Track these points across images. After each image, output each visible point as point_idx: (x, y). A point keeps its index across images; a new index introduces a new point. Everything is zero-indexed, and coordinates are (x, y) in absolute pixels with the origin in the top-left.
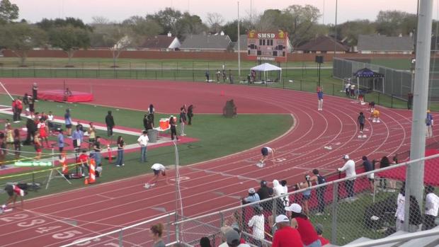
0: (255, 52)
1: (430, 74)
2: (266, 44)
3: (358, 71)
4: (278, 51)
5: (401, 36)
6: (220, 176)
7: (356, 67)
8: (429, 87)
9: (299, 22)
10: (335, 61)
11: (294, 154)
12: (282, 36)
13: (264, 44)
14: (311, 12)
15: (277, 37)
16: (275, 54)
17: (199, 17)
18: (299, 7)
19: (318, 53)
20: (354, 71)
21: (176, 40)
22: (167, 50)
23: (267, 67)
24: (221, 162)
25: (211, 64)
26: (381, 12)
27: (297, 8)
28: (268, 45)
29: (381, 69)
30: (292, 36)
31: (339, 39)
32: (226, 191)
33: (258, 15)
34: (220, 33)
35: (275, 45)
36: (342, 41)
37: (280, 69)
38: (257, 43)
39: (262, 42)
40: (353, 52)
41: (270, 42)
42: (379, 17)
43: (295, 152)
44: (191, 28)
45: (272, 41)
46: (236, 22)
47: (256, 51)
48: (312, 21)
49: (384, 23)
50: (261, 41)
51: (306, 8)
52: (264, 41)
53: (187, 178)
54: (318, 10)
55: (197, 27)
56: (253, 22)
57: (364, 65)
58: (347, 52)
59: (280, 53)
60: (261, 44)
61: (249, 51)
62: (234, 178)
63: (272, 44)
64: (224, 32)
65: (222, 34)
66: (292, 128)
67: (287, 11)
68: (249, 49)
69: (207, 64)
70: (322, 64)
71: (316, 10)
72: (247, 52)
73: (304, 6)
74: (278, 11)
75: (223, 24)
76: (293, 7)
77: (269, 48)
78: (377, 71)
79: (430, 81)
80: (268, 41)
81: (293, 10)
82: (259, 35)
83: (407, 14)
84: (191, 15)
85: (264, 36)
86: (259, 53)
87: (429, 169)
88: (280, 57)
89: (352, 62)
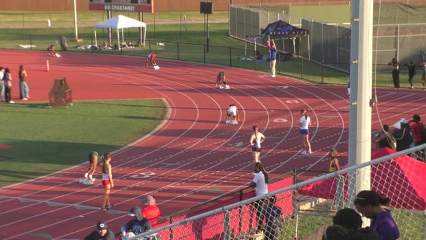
1: (375, 29)
3: (270, 25)
7: (266, 19)
8: (374, 47)
10: (233, 10)
20: (263, 25)
23: (125, 22)
25: (26, 19)
29: (304, 22)
37: (142, 25)
57: (279, 17)
62: (69, 209)
69: (20, 18)
70: (210, 16)
78: (299, 25)
79: (374, 40)
87: (377, 179)
88: (143, 4)
89: (260, 12)
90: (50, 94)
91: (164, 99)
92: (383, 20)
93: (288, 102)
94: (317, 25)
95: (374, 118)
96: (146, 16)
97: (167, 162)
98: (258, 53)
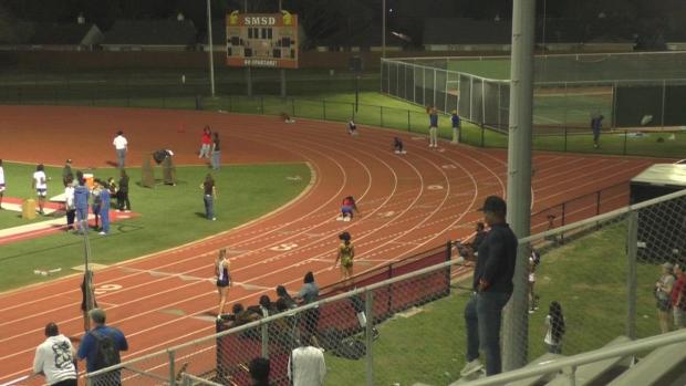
0: (240, 51)
2: (260, 35)
4: (282, 48)
5: (497, 19)
6: (178, 281)
10: (386, 65)
11: (311, 236)
12: (288, 22)
13: (257, 36)
15: (280, 23)
16: (277, 54)
19: (355, 49)
20: (417, 81)
21: (95, 30)
22: (79, 49)
24: (180, 256)
28: (264, 37)
29: (463, 78)
32: (189, 308)
34: (175, 15)
35: (276, 37)
38: (244, 35)
39: (253, 33)
41: (268, 33)
43: (313, 232)
45: (270, 31)
47: (242, 48)
50: (250, 31)
52: (256, 30)
53: (117, 287)
59: (285, 52)
60: (250, 36)
61: (230, 50)
62: (203, 283)
63: (270, 37)
64: (183, 14)
65: (181, 17)
66: (309, 188)
68: (229, 45)
70: (358, 73)
72: (226, 50)
77: (266, 43)
78: (457, 82)
80: (264, 30)
82: (247, 20)
85: (256, 21)
86: (248, 53)
88: (287, 59)
91: (308, 164)
93: (444, 167)
97: (310, 232)
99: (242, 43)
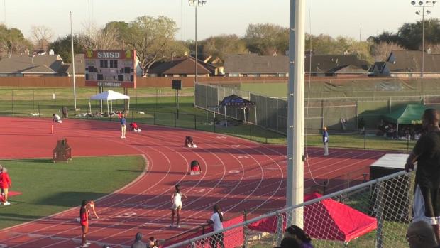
0: (94, 76)
1: (306, 102)
2: (109, 65)
3: (226, 98)
4: (124, 75)
5: (275, 54)
7: (222, 94)
8: (305, 116)
9: (151, 38)
10: (197, 86)
11: (146, 207)
12: (129, 56)
13: (106, 66)
14: (164, 25)
15: (123, 56)
16: (120, 78)
17: (19, 31)
18: (151, 18)
19: (176, 76)
20: (220, 98)
23: (113, 95)
26: (251, 26)
27: (149, 20)
28: (111, 66)
29: (252, 95)
30: (142, 55)
31: (201, 58)
33: (98, 29)
34: (48, 51)
35: (120, 66)
36: (206, 61)
37: (128, 97)
38: (97, 65)
39: (104, 63)
40: (219, 75)
41: (114, 63)
42: (248, 31)
44: (10, 46)
45: (116, 62)
46: (69, 38)
47: (96, 74)
48: (167, 36)
49: (255, 39)
50: (102, 62)
51: (158, 20)
52: (106, 62)
54: (174, 23)
55: (17, 44)
56: (93, 37)
57: (232, 92)
58: (212, 75)
59: (126, 77)
60: (102, 66)
61: (87, 75)
63: (116, 66)
64: (54, 50)
65: (52, 52)
67: (135, 24)
68: (86, 72)
69: (31, 92)
70: (180, 91)
71: (171, 22)
72: (84, 76)
73: (156, 18)
74: (123, 24)
75: (53, 40)
76: (143, 18)
77: (113, 71)
78: (248, 98)
79: (305, 110)
80: (111, 62)
81: (142, 22)
82: (100, 55)
83: (282, 28)
84: (8, 28)
85: (106, 55)
86: (100, 77)
87: (308, 216)
88: (128, 82)
89: (218, 87)
90: (54, 151)
91: (143, 155)
92: (312, 95)
93: (240, 157)
94: (262, 98)
95: (306, 170)
96: (130, 90)
97: (145, 204)
98: (216, 119)
99: (96, 71)
